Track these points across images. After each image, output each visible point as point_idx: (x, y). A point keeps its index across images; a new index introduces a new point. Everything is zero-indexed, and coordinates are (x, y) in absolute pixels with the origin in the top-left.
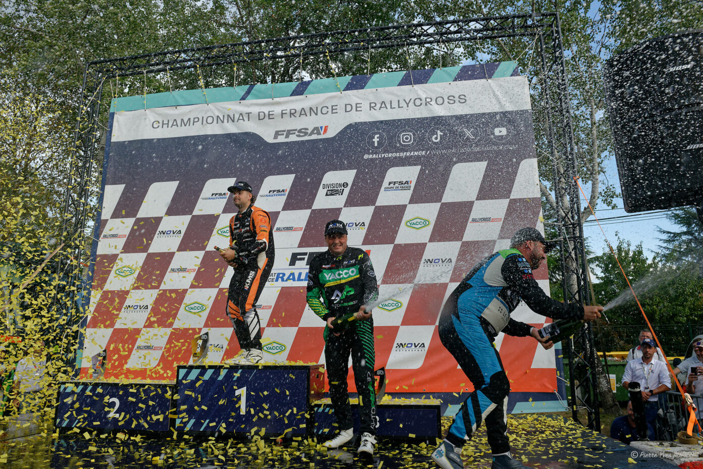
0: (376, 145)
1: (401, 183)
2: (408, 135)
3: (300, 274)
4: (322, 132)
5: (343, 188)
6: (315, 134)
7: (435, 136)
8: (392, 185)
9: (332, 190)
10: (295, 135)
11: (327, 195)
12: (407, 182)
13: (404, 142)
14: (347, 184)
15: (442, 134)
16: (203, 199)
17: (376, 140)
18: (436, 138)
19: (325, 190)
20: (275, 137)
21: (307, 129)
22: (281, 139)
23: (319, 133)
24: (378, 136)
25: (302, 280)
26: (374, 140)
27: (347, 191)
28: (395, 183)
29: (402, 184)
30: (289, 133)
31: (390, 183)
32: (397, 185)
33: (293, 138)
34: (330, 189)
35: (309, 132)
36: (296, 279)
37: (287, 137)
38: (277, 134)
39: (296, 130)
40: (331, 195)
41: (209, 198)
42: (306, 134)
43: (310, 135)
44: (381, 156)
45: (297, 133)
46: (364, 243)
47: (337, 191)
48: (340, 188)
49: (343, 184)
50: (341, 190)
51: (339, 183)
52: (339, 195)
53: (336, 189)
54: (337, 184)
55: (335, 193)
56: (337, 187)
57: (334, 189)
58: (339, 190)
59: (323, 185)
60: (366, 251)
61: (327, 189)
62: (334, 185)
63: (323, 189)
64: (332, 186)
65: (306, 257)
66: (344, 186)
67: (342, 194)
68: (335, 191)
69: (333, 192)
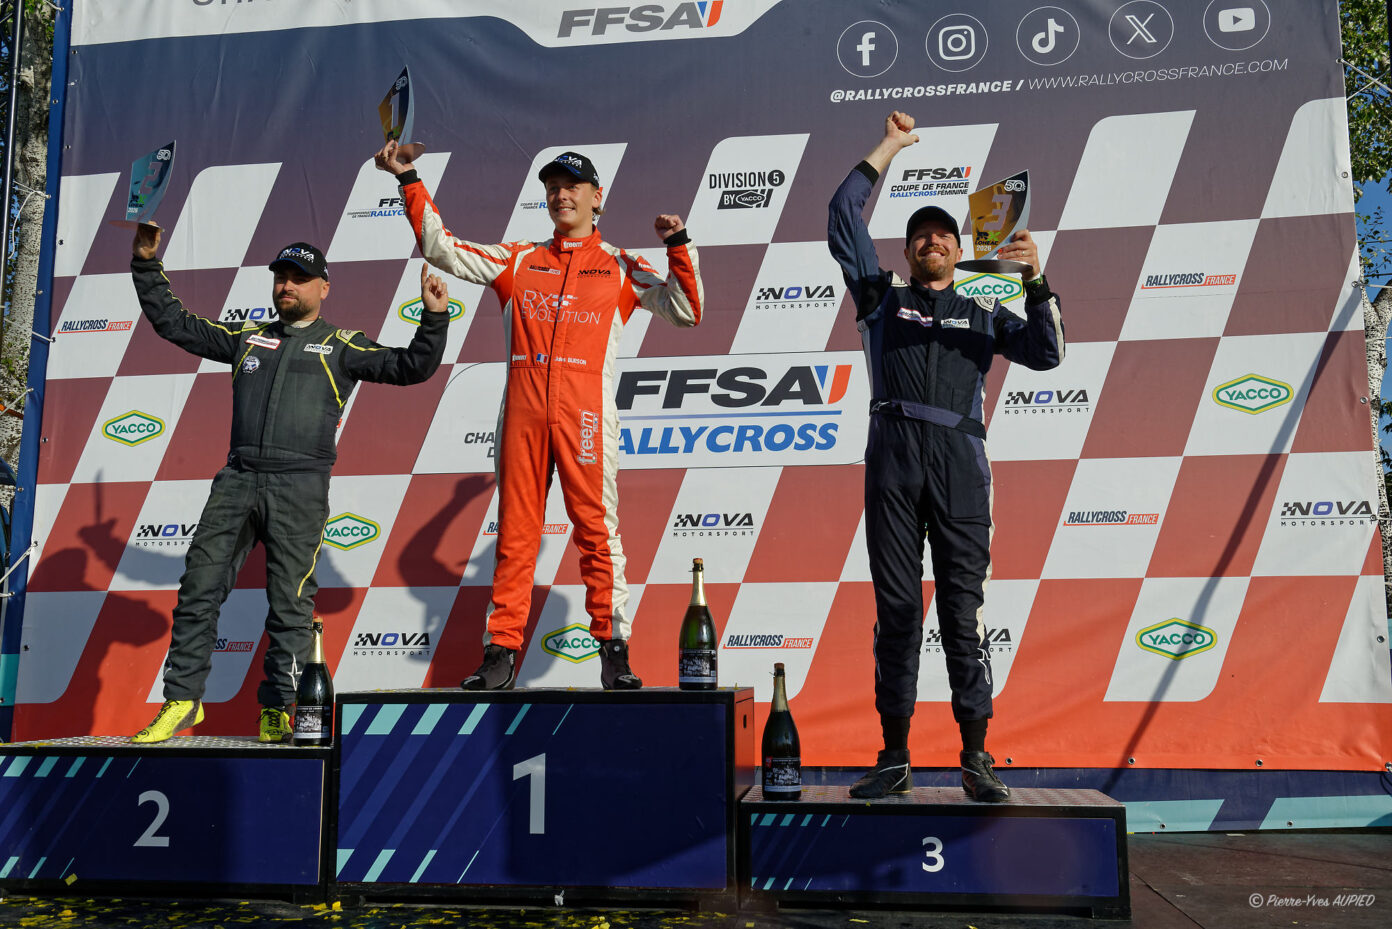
0: (866, 62)
1: (939, 173)
2: (960, 32)
3: (647, 433)
4: (705, 20)
5: (768, 186)
6: (684, 22)
7: (1042, 35)
8: (912, 180)
9: (737, 193)
10: (623, 26)
11: (722, 206)
12: (957, 172)
13: (948, 52)
14: (781, 176)
15: (1061, 29)
16: (354, 215)
17: (866, 47)
18: (1044, 43)
19: (718, 192)
20: (565, 31)
21: (660, 9)
22: (582, 37)
23: (694, 22)
24: (872, 35)
25: (653, 451)
26: (859, 48)
27: (781, 195)
28: (921, 174)
29: (943, 176)
30: (603, 19)
31: (907, 175)
32: (927, 179)
33: (615, 35)
34: (730, 188)
35: (666, 16)
36: (636, 449)
37: (599, 29)
38: (568, 22)
39: (625, 10)
40: (736, 206)
41: (373, 214)
42: (655, 23)
43: (670, 25)
44: (881, 94)
45: (628, 20)
46: (832, 346)
47: (753, 195)
48: (762, 187)
49: (771, 174)
50: (763, 191)
51: (759, 173)
52: (758, 206)
53: (748, 188)
54: (752, 176)
55: (746, 202)
56: (752, 183)
57: (743, 188)
58: (759, 193)
59: (711, 176)
60: (839, 368)
61: (723, 188)
62: (742, 179)
63: (711, 187)
64: (736, 181)
65: (664, 385)
66: (771, 182)
67: (766, 205)
68: (747, 196)
69: (740, 199)
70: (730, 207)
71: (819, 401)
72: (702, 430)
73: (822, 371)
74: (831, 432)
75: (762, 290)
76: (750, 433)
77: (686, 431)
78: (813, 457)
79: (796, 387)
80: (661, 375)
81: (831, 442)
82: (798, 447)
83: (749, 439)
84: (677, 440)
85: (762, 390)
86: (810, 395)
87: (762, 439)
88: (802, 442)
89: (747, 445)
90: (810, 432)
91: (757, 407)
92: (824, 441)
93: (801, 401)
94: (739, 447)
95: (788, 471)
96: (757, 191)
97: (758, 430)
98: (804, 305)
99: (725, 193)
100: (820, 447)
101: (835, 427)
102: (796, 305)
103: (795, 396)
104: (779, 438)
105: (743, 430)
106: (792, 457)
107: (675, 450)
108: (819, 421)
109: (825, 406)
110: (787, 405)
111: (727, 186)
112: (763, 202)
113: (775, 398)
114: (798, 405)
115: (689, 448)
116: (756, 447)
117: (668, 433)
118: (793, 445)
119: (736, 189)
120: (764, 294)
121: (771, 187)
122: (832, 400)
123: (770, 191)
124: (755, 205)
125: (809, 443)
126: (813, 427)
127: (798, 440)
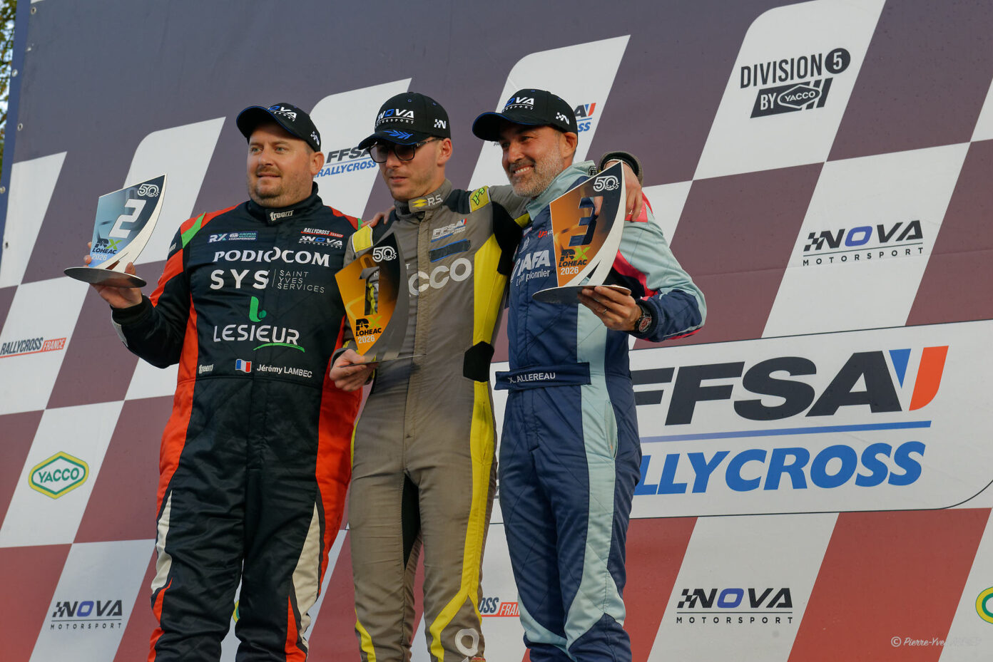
5: (826, 74)
9: (779, 90)
11: (757, 112)
14: (846, 57)
19: (752, 92)
27: (843, 86)
34: (770, 84)
40: (778, 110)
46: (915, 319)
47: (801, 90)
48: (816, 77)
49: (830, 56)
50: (817, 83)
51: (813, 57)
52: (810, 107)
53: (796, 80)
54: (803, 62)
55: (793, 102)
56: (802, 73)
57: (789, 82)
58: (811, 86)
59: (743, 69)
60: (927, 351)
61: (760, 86)
62: (787, 67)
63: (743, 86)
64: (779, 73)
65: (668, 389)
66: (830, 67)
67: (821, 104)
68: (794, 93)
69: (783, 100)
70: (769, 112)
71: (896, 406)
72: (720, 456)
73: (901, 357)
74: (913, 455)
75: (812, 235)
76: (790, 460)
77: (696, 459)
78: (885, 498)
79: (860, 386)
80: (664, 375)
81: (913, 472)
82: (862, 481)
83: (788, 469)
84: (685, 473)
85: (809, 391)
86: (883, 398)
87: (807, 470)
88: (868, 473)
89: (786, 478)
90: (880, 457)
91: (801, 419)
92: (901, 472)
93: (868, 407)
94: (772, 483)
95: (849, 523)
96: (808, 83)
97: (802, 455)
98: (875, 253)
99: (762, 92)
100: (896, 480)
101: (920, 448)
102: (863, 255)
103: (858, 399)
104: (834, 467)
105: (779, 454)
106: (854, 498)
107: (681, 488)
108: (896, 439)
109: (905, 415)
110: (847, 414)
111: (765, 81)
112: (817, 100)
113: (828, 405)
114: (861, 413)
115: (700, 486)
116: (799, 483)
117: (672, 461)
118: (854, 477)
119: (779, 84)
120: (815, 241)
121: (829, 75)
122: (917, 403)
123: (828, 82)
124: (804, 106)
125: (880, 473)
126: (886, 449)
127: (862, 470)
